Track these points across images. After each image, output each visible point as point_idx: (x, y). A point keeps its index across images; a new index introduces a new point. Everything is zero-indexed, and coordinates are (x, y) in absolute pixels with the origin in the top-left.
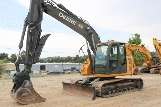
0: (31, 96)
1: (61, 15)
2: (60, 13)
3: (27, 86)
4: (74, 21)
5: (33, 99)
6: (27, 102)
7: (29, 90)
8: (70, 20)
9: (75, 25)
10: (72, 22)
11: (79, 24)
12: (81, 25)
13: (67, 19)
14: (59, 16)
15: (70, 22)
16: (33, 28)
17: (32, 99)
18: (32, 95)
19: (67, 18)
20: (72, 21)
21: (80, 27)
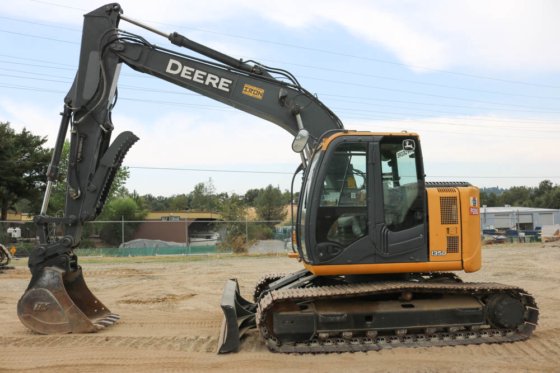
0: (59, 313)
1: (174, 67)
2: (172, 61)
3: (45, 283)
4: (223, 80)
5: (64, 322)
6: (46, 327)
7: (51, 294)
8: (210, 76)
9: (227, 90)
10: (218, 84)
11: (246, 86)
12: (255, 88)
13: (196, 75)
14: (168, 70)
15: (207, 83)
16: (81, 120)
17: (59, 321)
18: (60, 310)
19: (198, 72)
20: (217, 81)
21: (251, 95)
